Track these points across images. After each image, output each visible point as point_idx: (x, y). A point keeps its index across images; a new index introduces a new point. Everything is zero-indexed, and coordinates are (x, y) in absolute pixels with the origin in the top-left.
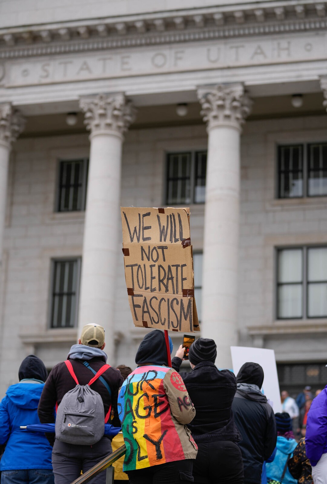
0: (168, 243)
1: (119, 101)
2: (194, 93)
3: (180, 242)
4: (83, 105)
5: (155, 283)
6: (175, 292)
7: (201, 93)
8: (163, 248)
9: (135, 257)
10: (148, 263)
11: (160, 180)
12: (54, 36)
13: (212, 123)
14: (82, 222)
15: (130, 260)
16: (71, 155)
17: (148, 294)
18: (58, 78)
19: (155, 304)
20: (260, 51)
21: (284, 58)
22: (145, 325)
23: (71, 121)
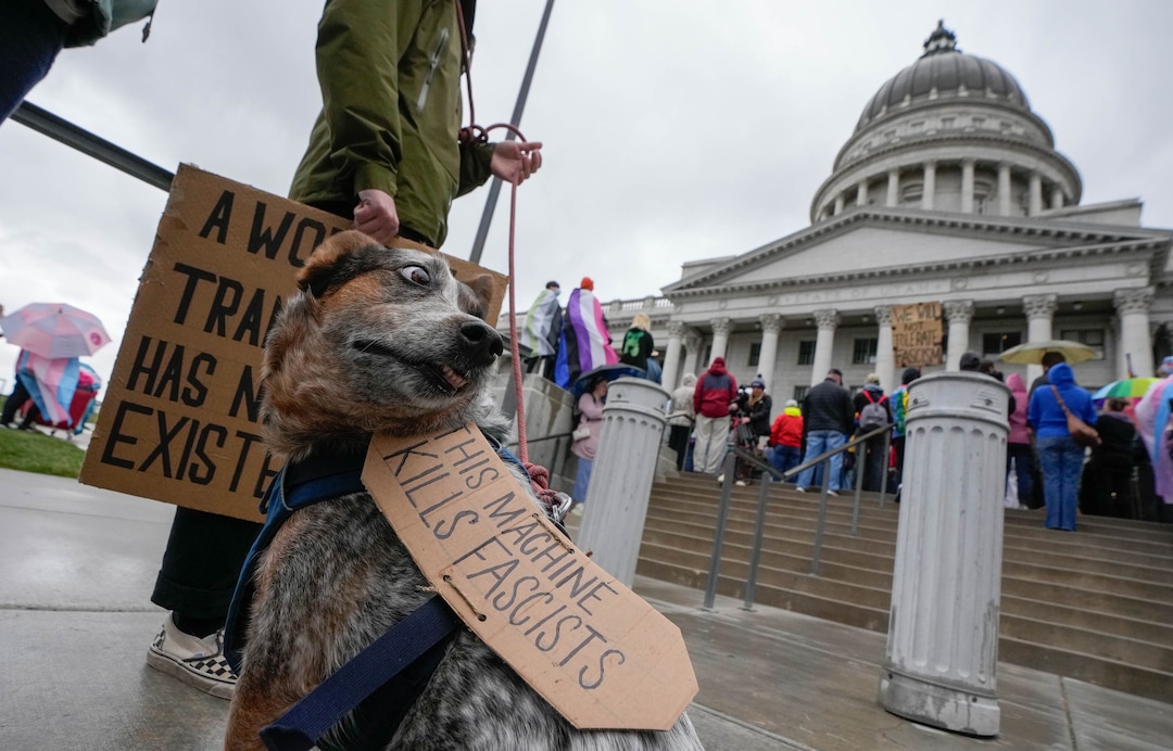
0: (924, 319)
1: (834, 313)
2: (873, 310)
3: (933, 319)
4: (816, 315)
5: (914, 342)
6: (928, 344)
7: (877, 309)
8: (921, 323)
9: (900, 330)
10: (909, 332)
11: (851, 352)
12: (802, 282)
13: (882, 324)
14: (811, 370)
15: (897, 332)
16: (807, 339)
17: (908, 349)
18: (804, 301)
19: (913, 353)
20: (910, 289)
21: (924, 292)
22: (904, 366)
23: (808, 323)
